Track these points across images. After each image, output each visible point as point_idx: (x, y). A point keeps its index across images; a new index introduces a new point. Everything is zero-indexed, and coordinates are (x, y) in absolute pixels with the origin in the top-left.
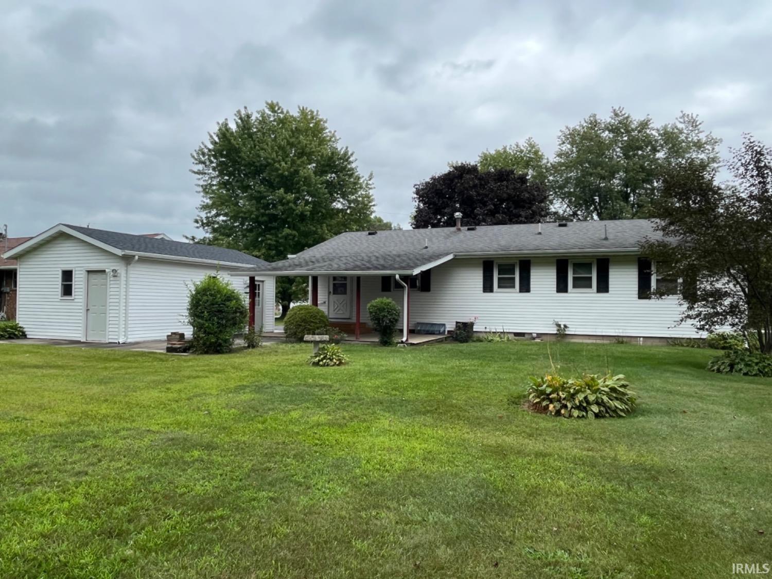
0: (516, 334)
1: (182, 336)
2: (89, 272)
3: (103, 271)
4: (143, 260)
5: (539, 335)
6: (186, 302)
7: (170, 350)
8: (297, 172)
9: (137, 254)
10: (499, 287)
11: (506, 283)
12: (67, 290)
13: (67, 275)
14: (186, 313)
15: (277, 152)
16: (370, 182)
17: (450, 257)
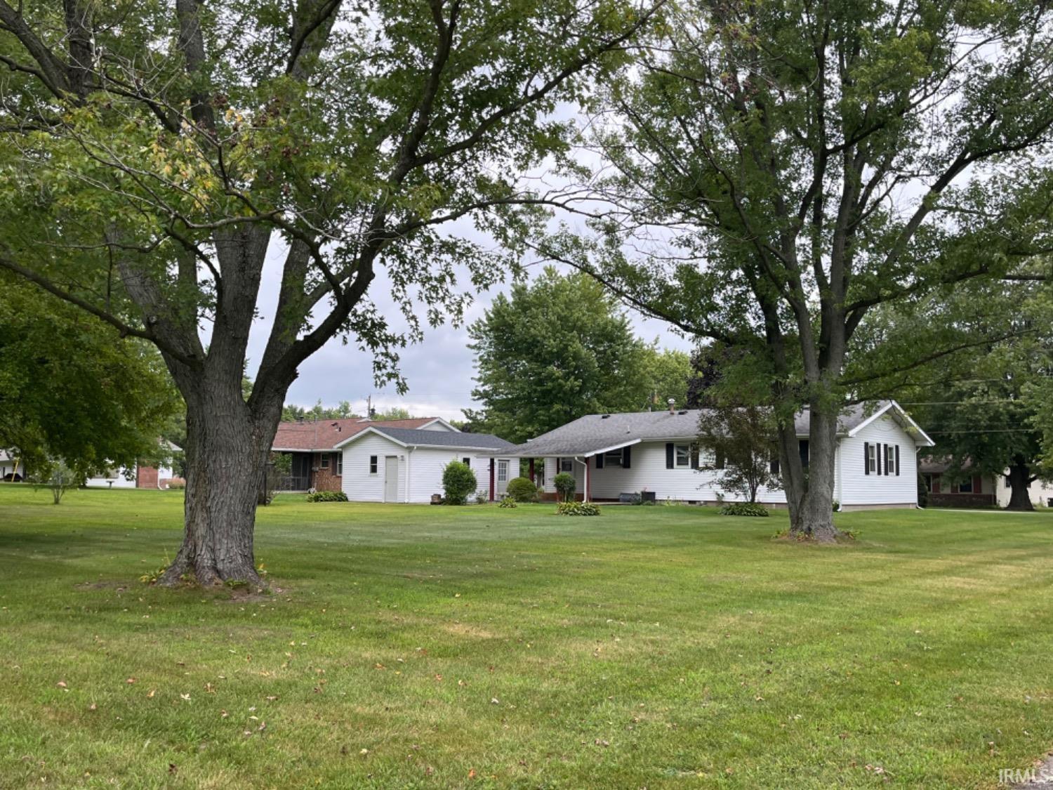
0: (690, 502)
1: (439, 496)
2: (387, 457)
3: (395, 457)
4: (419, 449)
5: (706, 502)
6: (441, 477)
7: (433, 503)
8: (566, 346)
9: (416, 446)
10: (678, 464)
11: (682, 462)
12: (374, 469)
13: (374, 459)
14: (441, 482)
15: (547, 328)
16: (656, 347)
17: (638, 441)
